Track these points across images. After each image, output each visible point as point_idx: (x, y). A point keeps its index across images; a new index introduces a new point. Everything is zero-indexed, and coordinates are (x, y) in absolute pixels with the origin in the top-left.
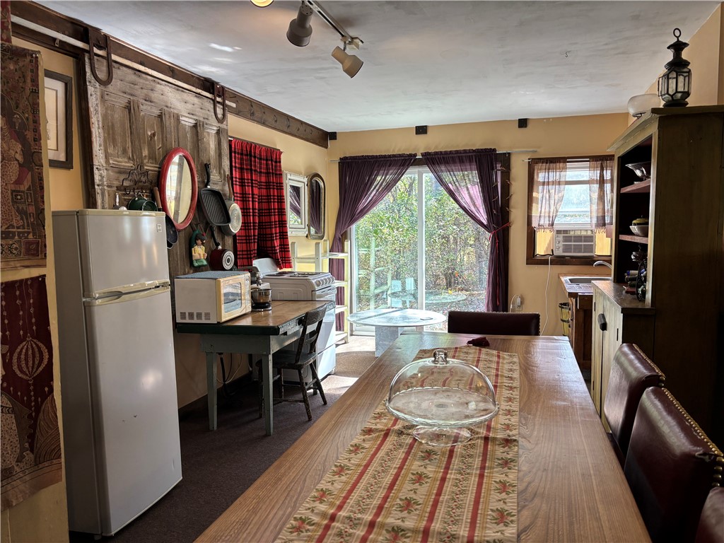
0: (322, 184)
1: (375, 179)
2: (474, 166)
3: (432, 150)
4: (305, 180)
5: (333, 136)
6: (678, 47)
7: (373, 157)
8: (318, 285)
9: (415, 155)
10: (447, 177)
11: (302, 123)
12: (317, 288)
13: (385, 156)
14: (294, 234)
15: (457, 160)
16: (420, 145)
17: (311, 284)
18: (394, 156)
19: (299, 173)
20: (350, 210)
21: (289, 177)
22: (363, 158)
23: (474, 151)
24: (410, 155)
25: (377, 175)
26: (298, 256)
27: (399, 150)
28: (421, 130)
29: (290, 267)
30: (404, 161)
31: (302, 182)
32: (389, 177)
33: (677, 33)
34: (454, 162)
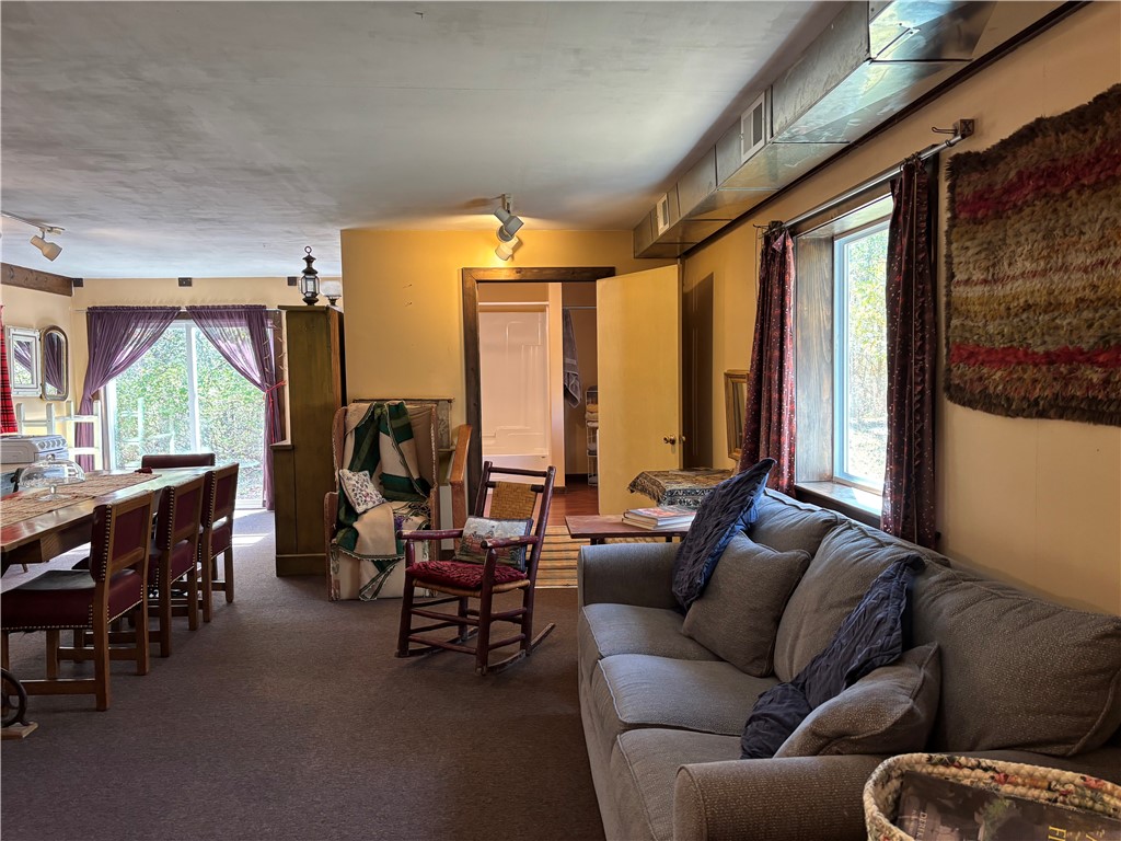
0: (62, 338)
1: (132, 332)
2: (244, 322)
3: (198, 304)
4: (37, 334)
5: (79, 282)
6: (309, 260)
7: (129, 308)
8: (42, 447)
9: (179, 308)
10: (215, 331)
11: (31, 271)
12: (40, 450)
13: (143, 308)
14: (21, 394)
15: (226, 316)
16: (185, 298)
17: (34, 446)
18: (154, 308)
19: (29, 327)
20: (102, 364)
21: (12, 331)
22: (117, 308)
23: (243, 307)
24: (173, 308)
25: (136, 327)
26: (26, 419)
27: (161, 302)
28: (185, 282)
29: (15, 431)
30: (169, 314)
31: (33, 337)
32: (150, 331)
33: (308, 250)
34: (223, 318)
